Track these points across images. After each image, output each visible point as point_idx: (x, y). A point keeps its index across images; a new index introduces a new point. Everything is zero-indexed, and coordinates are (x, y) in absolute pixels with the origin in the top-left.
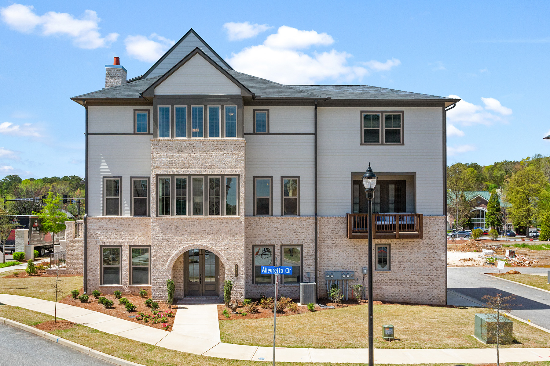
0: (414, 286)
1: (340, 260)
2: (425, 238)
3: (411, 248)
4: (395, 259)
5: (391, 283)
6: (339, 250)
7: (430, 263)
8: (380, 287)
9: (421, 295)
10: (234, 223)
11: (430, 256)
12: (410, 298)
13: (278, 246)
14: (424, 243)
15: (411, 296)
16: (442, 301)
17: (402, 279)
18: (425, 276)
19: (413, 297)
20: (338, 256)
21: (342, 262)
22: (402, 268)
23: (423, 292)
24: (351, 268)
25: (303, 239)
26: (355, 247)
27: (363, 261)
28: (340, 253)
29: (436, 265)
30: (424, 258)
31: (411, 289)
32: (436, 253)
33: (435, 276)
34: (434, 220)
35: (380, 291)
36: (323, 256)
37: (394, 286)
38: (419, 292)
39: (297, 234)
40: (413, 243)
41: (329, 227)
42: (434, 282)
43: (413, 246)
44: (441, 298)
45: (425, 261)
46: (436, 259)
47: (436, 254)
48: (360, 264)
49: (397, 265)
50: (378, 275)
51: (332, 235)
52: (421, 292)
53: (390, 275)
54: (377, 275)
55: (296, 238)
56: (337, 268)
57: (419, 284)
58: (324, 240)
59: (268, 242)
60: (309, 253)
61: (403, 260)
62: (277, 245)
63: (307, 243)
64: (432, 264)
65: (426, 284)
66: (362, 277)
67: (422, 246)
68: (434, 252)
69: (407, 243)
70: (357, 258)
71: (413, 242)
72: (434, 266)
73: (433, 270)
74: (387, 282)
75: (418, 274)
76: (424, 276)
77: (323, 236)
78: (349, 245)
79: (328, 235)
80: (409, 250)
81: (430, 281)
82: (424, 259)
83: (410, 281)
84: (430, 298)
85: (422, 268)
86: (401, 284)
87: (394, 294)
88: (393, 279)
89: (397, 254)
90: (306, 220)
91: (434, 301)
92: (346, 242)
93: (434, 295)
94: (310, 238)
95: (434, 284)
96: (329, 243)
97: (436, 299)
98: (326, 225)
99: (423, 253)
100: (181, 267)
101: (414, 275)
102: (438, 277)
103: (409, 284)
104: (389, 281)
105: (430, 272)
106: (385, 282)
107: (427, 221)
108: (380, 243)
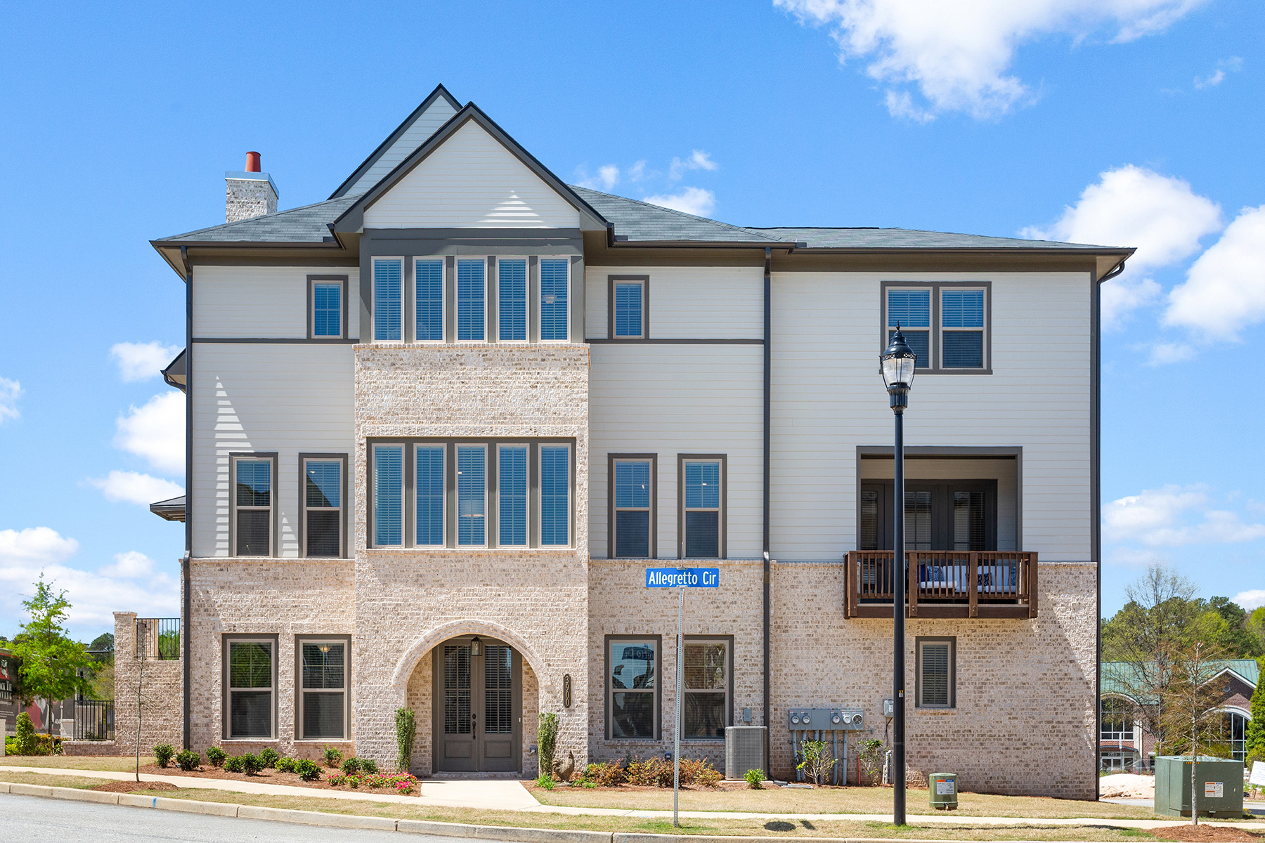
0: (1014, 749)
1: (826, 679)
2: (1045, 622)
3: (1008, 647)
4: (967, 677)
5: (956, 740)
6: (826, 651)
7: (1056, 688)
8: (929, 753)
9: (1033, 772)
10: (561, 566)
11: (1057, 671)
12: (1004, 782)
13: (670, 638)
14: (1042, 635)
15: (1008, 778)
16: (1087, 791)
17: (984, 731)
18: (1043, 724)
19: (1012, 778)
20: (820, 669)
21: (833, 683)
22: (986, 702)
23: (1038, 765)
24: (855, 700)
25: (734, 621)
26: (864, 644)
27: (886, 683)
28: (827, 661)
29: (1073, 695)
30: (1041, 676)
31: (1006, 757)
32: (1071, 662)
33: (1070, 722)
34: (1067, 573)
35: (930, 761)
36: (783, 668)
37: (963, 751)
38: (1027, 765)
39: (718, 607)
40: (1014, 635)
41: (799, 590)
42: (1067, 740)
43: (1013, 643)
44: (1084, 782)
45: (1043, 684)
46: (1071, 679)
47: (1072, 664)
48: (877, 691)
49: (973, 695)
50: (924, 718)
51: (806, 611)
52: (1032, 765)
53: (955, 719)
54: (921, 721)
55: (717, 617)
56: (819, 701)
57: (1028, 745)
58: (786, 627)
59: (646, 628)
60: (748, 657)
61: (988, 680)
62: (667, 634)
63: (743, 630)
64: (1061, 692)
65: (1046, 745)
66: (884, 726)
67: (1037, 643)
68: (1066, 660)
69: (998, 635)
70: (870, 674)
71: (1014, 631)
72: (1068, 696)
73: (1065, 707)
74: (945, 740)
75: (1024, 717)
76: (1040, 723)
77: (785, 616)
78: (849, 640)
79: (796, 611)
80: (1002, 653)
81: (1057, 736)
82: (1040, 679)
83: (1004, 736)
84: (1057, 783)
85: (1035, 703)
86: (981, 744)
87: (964, 770)
88: (962, 730)
89: (973, 664)
90: (740, 571)
91: (1066, 791)
92: (843, 631)
93: (1066, 774)
94: (751, 618)
95: (1066, 744)
96: (799, 633)
97: (1070, 785)
98: (793, 587)
99: (1039, 662)
101: (1016, 721)
102: (1077, 727)
103: (1002, 745)
104: (952, 737)
105: (1057, 713)
106: (942, 740)
107: (1050, 576)
108: (928, 634)
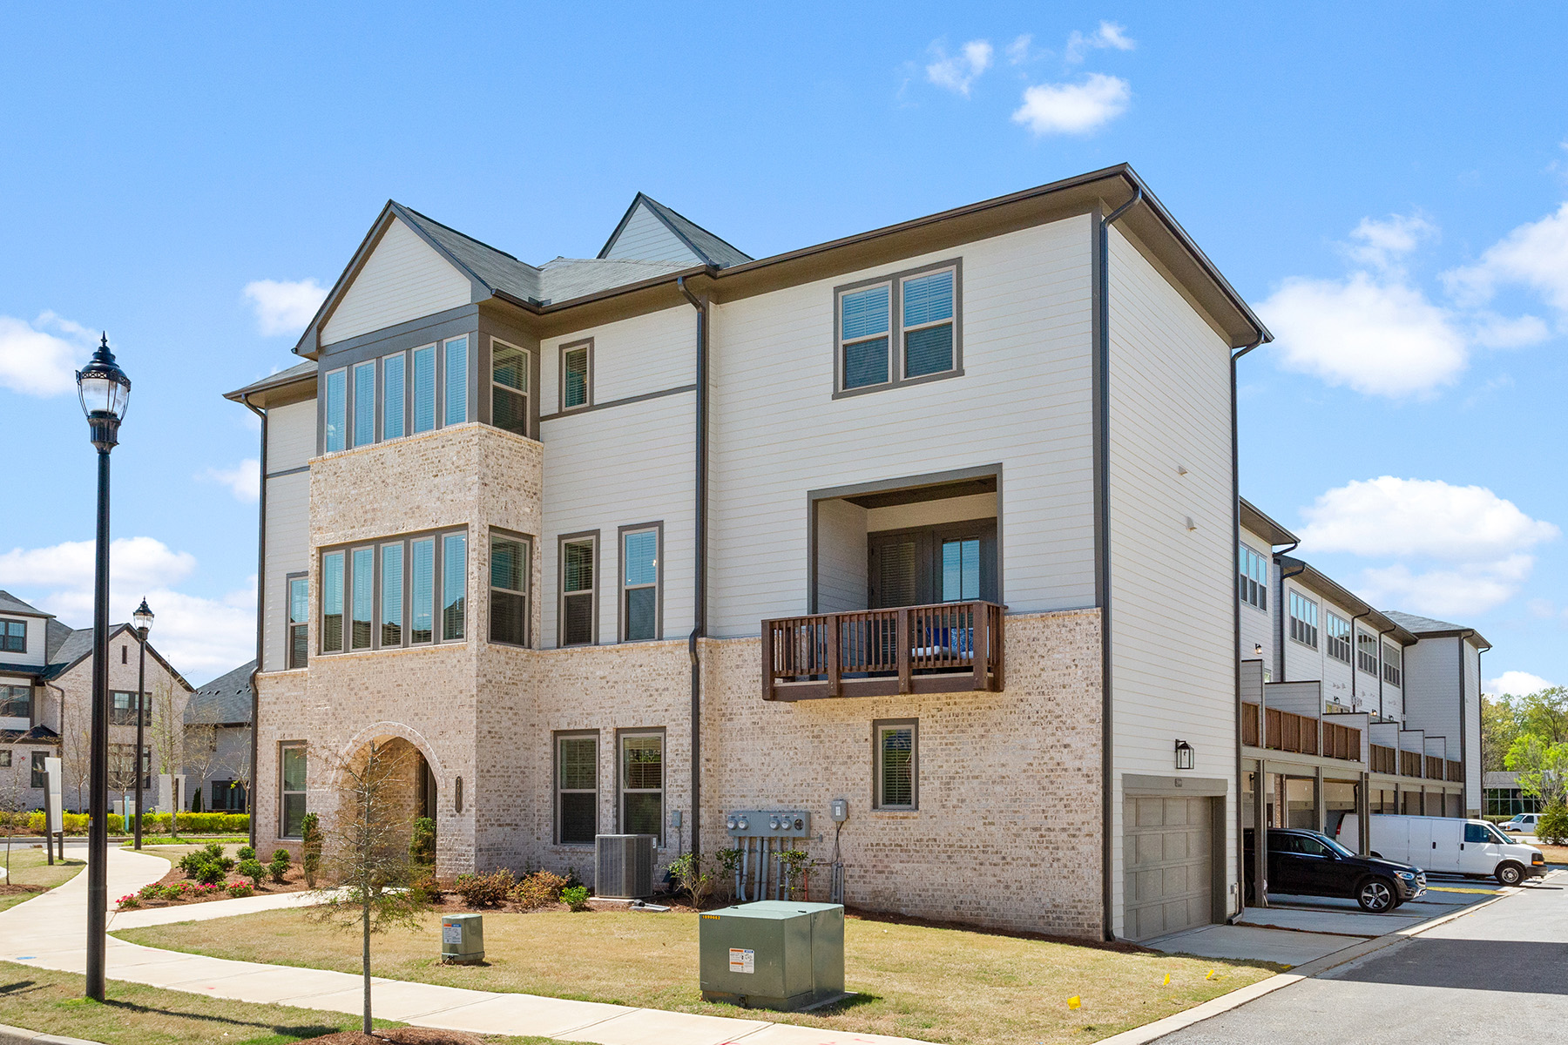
0: (990, 864)
1: (773, 775)
2: (1030, 694)
3: (983, 729)
4: (932, 770)
5: (918, 852)
6: (772, 742)
7: (1045, 782)
8: (886, 867)
9: (1014, 897)
10: (455, 661)
11: (1046, 760)
12: (978, 909)
13: (607, 732)
14: (1026, 712)
15: (983, 903)
16: (1089, 926)
17: (953, 840)
18: (1028, 832)
19: (988, 904)
20: (766, 763)
21: (780, 780)
22: (955, 802)
23: (1021, 888)
24: (803, 801)
25: (666, 710)
26: (813, 732)
27: (837, 778)
28: (773, 753)
29: (1068, 792)
30: (1025, 766)
31: (981, 875)
32: (1065, 746)
33: (1064, 830)
34: (1058, 626)
35: (887, 878)
36: (728, 762)
37: (927, 865)
38: (1007, 887)
39: (651, 695)
40: (989, 713)
41: (744, 670)
42: (1060, 854)
43: (989, 723)
44: (1083, 913)
45: (1028, 777)
46: (1066, 770)
47: (1066, 750)
48: (828, 790)
49: (939, 792)
50: (881, 823)
51: (751, 695)
52: (1014, 887)
53: (918, 824)
54: (877, 826)
55: (650, 706)
56: (764, 802)
57: (1009, 860)
58: (731, 714)
59: (586, 722)
60: (680, 752)
61: (957, 773)
62: (604, 728)
63: (674, 721)
64: (1052, 788)
65: (1033, 861)
66: (835, 831)
67: (1020, 722)
68: (1058, 744)
69: (970, 714)
70: (819, 769)
71: (990, 707)
72: (1061, 793)
73: (1058, 808)
74: (906, 851)
75: (1004, 822)
76: (1024, 830)
77: (730, 701)
78: (796, 728)
79: (741, 695)
80: (974, 737)
81: (1047, 848)
82: (1025, 771)
83: (978, 847)
84: (1047, 912)
85: (1018, 804)
86: (949, 857)
87: (928, 890)
88: (925, 838)
89: (939, 752)
90: (672, 653)
91: (1059, 925)
92: (790, 716)
93: (1058, 901)
94: (682, 706)
95: (1058, 860)
96: (744, 721)
97: (1065, 916)
98: (737, 666)
99: (1023, 748)
100: (412, 795)
101: (993, 828)
102: (1074, 836)
103: (975, 858)
104: (914, 847)
105: (1046, 817)
106: (901, 851)
107: (1036, 631)
108: (885, 717)
